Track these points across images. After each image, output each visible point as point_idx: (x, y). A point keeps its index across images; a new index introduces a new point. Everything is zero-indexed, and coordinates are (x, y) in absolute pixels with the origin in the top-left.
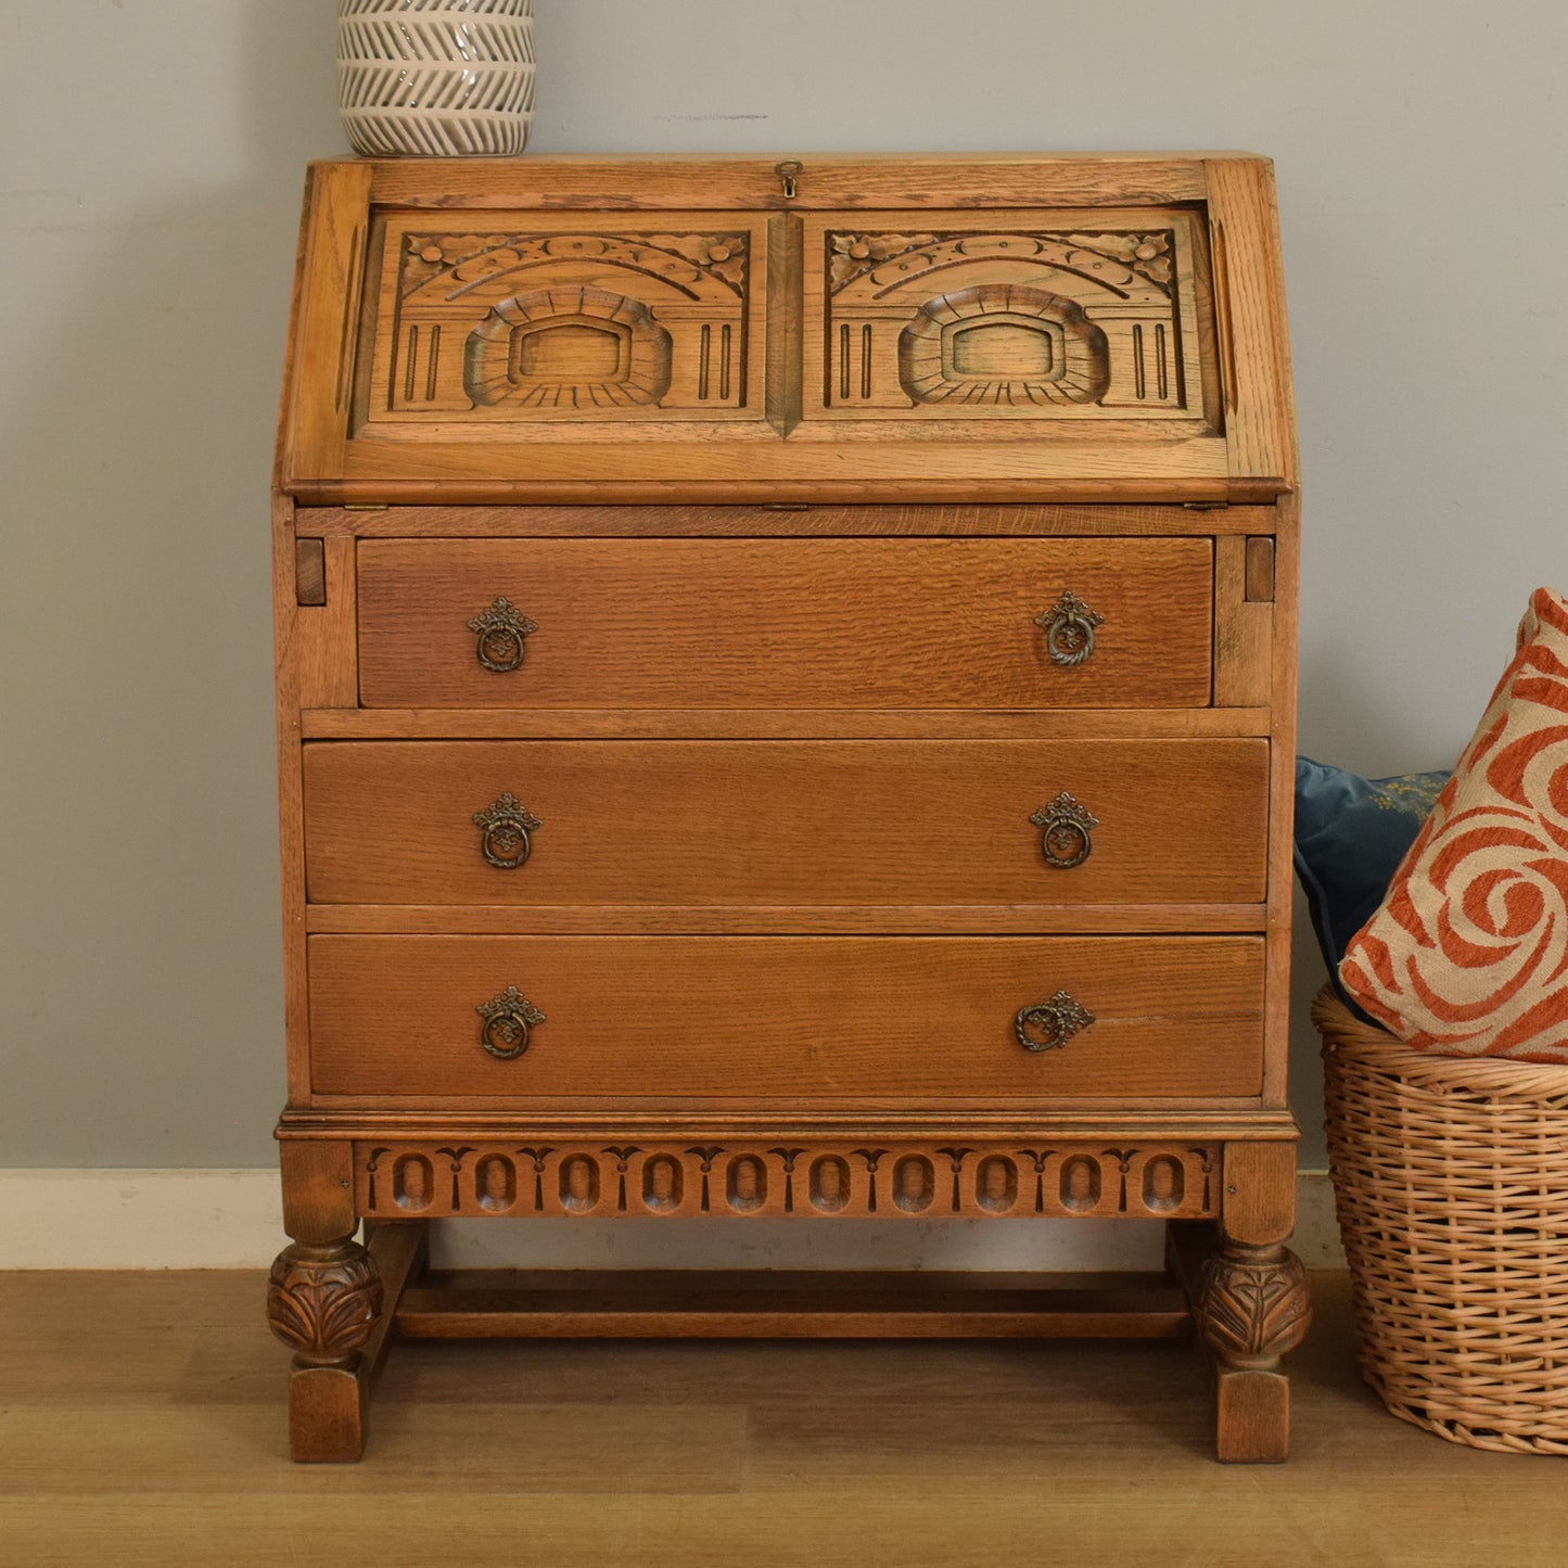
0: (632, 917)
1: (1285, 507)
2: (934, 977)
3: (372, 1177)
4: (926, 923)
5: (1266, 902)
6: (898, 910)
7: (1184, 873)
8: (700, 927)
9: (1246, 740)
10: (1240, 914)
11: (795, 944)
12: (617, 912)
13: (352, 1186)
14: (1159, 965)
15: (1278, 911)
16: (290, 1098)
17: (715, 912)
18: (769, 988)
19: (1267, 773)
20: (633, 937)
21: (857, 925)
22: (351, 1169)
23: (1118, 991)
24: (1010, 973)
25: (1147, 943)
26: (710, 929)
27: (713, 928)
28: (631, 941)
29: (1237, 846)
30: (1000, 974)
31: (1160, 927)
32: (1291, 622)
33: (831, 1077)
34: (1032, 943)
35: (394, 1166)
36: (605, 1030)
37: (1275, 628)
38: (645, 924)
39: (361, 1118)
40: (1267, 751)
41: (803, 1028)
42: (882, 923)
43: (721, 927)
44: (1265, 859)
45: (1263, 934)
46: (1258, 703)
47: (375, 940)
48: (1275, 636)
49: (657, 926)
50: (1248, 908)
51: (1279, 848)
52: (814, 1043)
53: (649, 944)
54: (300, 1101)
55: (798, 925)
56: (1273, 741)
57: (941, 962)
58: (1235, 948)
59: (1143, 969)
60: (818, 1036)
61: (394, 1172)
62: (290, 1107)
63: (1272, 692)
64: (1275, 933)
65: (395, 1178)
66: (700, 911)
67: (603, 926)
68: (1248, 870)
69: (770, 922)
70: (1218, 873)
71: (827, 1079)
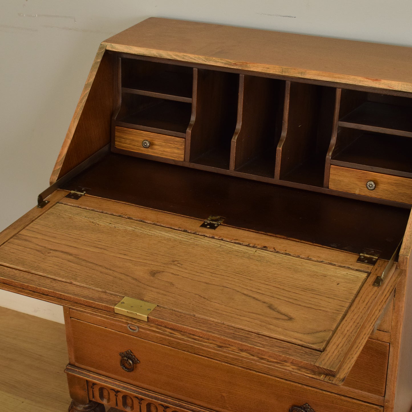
0: (165, 340)
1: (402, 264)
2: (263, 387)
3: (93, 390)
4: (260, 369)
5: (384, 397)
6: (251, 362)
7: (353, 379)
8: (187, 349)
9: (380, 342)
10: (374, 397)
11: (215, 363)
12: (161, 337)
13: (87, 391)
14: (343, 406)
15: (389, 401)
16: (69, 362)
17: (192, 346)
18: (209, 374)
19: (388, 356)
20: (166, 346)
21: (237, 363)
22: (86, 387)
23: (327, 410)
24: (289, 393)
25: (339, 398)
26: (190, 351)
27: (191, 350)
28: (165, 347)
29: (374, 376)
30: (286, 392)
31: (344, 394)
32: (401, 306)
33: (229, 406)
34: (298, 386)
35: (99, 389)
36: (158, 371)
37: (394, 306)
38: (170, 343)
39: (88, 374)
40: (388, 348)
41: (219, 389)
42: (246, 365)
43: (194, 351)
44: (385, 383)
45: (383, 407)
46: (385, 330)
47: (89, 325)
48: (394, 309)
49: (173, 345)
50: (377, 397)
51: (391, 381)
52: (224, 394)
53: (171, 350)
54: (72, 363)
55: (218, 357)
56: (391, 345)
57: (265, 383)
58: (371, 409)
59: (337, 405)
60: (224, 393)
61: (99, 391)
62: (70, 364)
63: (391, 328)
64: (387, 408)
65: (99, 393)
66: (186, 344)
67: (156, 340)
68: (378, 385)
69: (209, 354)
70: (366, 383)
71: (228, 406)
